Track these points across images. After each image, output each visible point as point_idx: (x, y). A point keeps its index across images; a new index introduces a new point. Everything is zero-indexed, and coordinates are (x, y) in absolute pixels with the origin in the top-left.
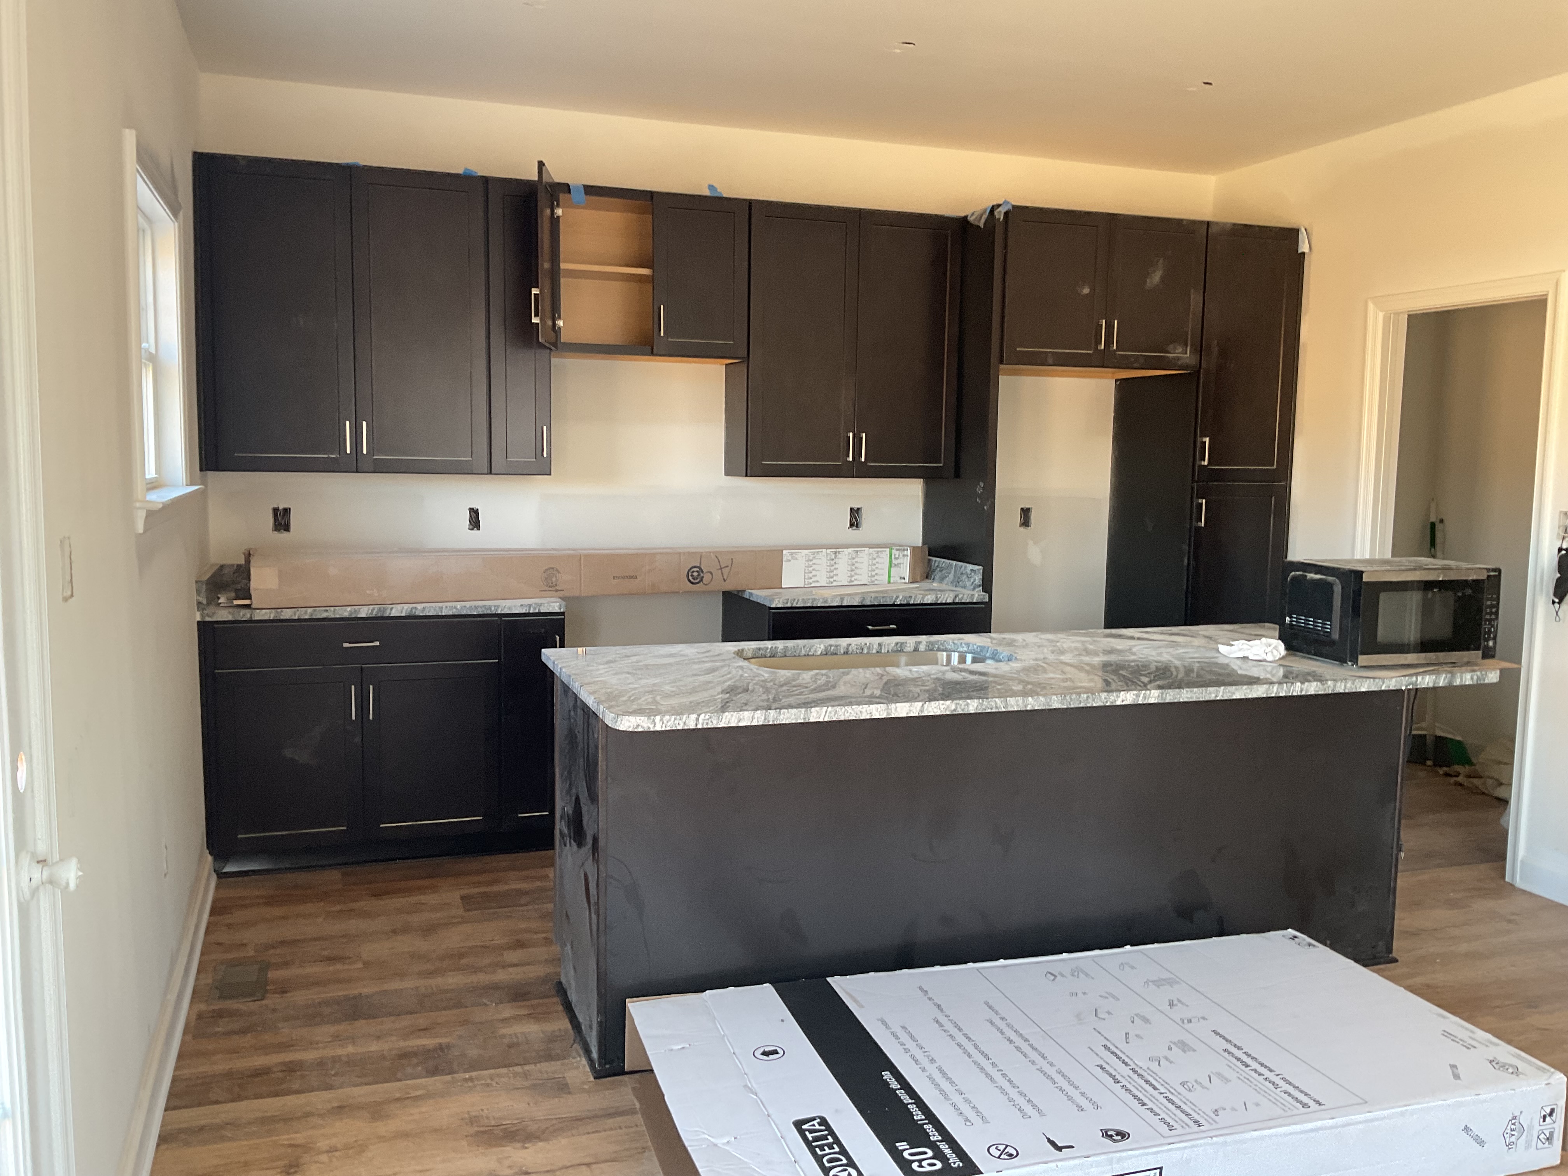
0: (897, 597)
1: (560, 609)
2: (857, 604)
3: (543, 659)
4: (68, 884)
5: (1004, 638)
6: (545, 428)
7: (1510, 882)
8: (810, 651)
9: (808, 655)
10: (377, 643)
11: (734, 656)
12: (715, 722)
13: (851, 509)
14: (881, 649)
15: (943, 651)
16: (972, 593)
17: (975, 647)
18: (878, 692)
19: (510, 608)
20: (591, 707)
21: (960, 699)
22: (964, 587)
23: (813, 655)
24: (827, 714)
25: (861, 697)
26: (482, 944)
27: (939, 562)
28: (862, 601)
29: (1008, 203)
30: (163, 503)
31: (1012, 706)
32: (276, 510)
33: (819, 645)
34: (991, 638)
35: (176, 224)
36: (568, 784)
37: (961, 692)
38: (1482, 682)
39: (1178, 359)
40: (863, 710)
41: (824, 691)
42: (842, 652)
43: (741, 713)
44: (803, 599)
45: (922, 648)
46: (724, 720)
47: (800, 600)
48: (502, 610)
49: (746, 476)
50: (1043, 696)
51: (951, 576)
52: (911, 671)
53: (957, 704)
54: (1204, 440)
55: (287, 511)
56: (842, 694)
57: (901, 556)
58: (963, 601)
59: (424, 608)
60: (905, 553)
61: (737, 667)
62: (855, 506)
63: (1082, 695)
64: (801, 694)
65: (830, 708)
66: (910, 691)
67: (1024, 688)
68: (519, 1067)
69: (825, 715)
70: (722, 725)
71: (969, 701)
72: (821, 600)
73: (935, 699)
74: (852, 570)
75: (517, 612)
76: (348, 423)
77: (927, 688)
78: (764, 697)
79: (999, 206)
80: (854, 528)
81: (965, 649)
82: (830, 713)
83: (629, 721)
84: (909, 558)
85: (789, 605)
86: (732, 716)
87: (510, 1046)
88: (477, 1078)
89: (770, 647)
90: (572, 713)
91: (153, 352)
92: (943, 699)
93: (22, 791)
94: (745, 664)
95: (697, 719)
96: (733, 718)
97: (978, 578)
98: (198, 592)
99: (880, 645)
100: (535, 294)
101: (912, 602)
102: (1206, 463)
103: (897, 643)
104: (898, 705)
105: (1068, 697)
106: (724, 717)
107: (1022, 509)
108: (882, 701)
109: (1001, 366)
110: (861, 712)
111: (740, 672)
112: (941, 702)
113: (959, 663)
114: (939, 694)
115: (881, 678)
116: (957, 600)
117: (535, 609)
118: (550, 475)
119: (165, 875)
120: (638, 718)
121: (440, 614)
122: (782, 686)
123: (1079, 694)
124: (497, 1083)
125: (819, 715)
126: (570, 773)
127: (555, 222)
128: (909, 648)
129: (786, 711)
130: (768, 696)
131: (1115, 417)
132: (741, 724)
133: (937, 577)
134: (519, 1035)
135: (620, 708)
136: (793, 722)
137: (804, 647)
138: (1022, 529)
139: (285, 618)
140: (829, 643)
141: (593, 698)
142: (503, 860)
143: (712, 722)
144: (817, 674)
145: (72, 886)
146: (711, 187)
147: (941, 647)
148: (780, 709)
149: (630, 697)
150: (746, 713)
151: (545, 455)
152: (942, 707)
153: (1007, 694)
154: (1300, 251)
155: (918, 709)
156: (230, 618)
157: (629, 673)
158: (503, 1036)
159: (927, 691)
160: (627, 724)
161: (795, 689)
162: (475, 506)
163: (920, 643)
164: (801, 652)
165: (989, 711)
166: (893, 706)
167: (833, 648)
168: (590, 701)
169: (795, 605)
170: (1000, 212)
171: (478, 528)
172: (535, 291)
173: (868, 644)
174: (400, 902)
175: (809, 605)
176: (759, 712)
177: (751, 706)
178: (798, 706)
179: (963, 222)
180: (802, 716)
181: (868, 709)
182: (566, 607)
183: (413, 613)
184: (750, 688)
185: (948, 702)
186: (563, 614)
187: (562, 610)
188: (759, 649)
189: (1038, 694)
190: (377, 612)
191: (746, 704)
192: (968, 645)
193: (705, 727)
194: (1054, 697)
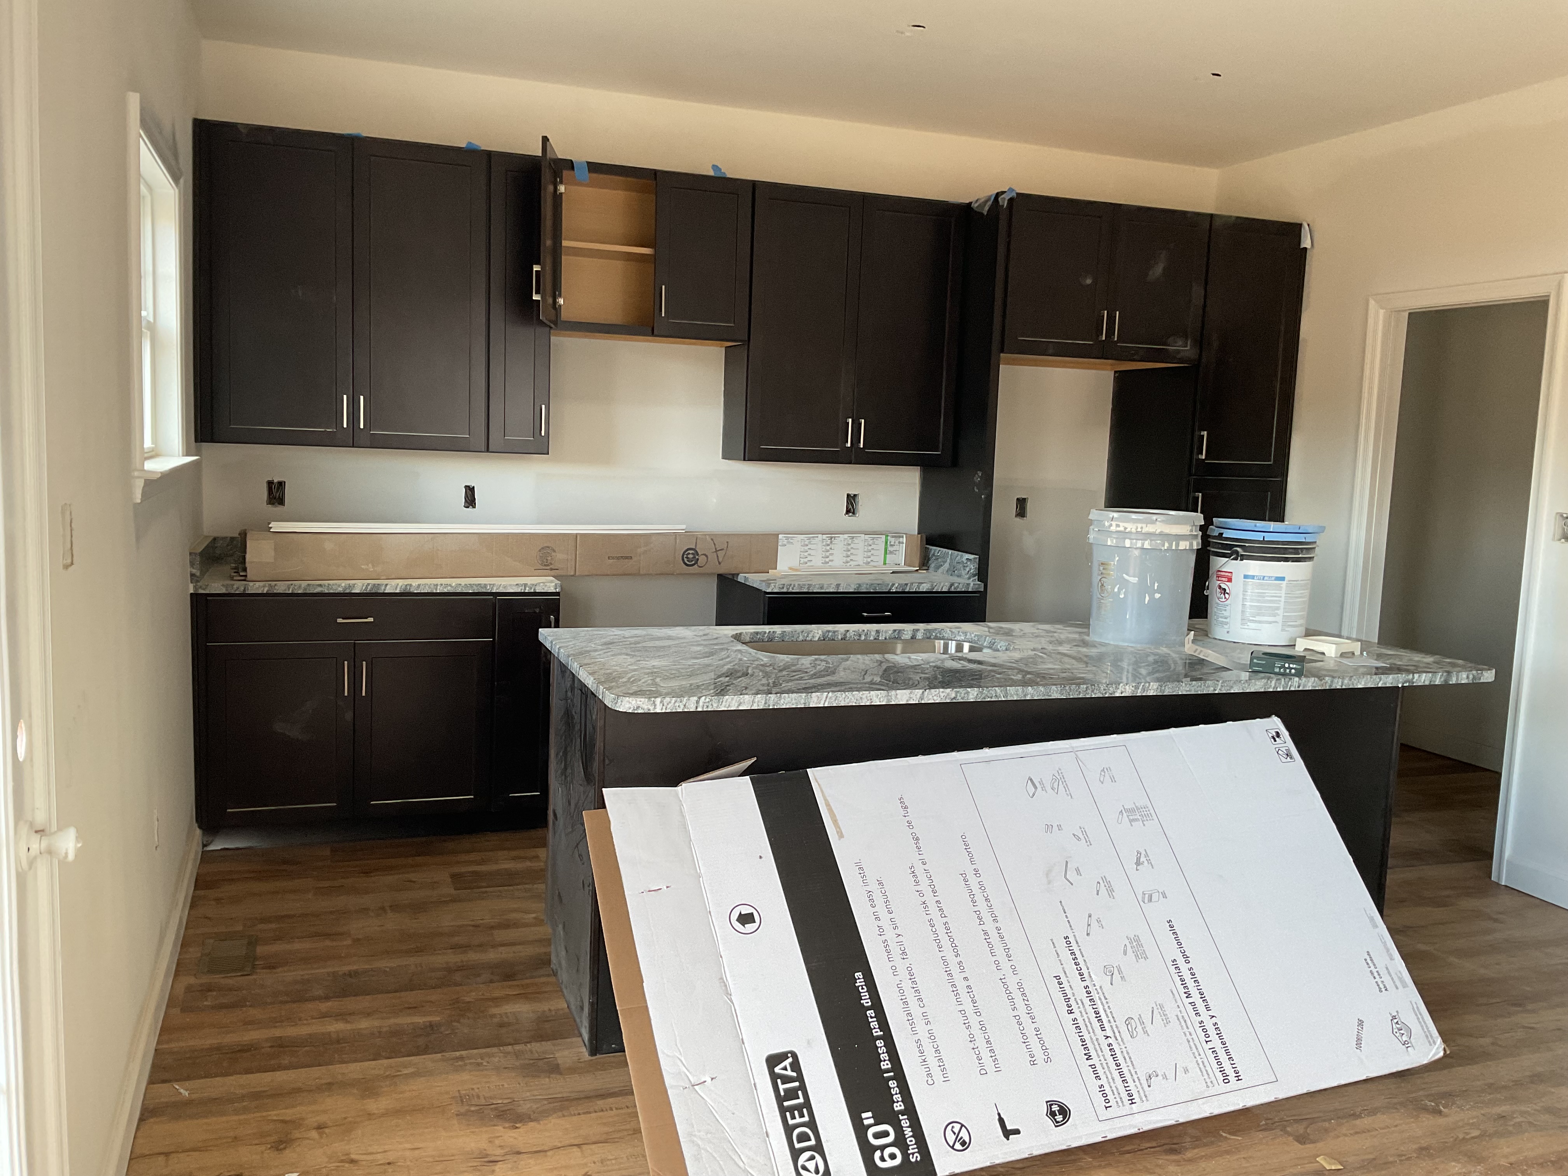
0: (893, 585)
1: (556, 589)
2: (853, 591)
3: (541, 638)
4: (66, 853)
5: (1002, 628)
6: (543, 406)
7: (1497, 881)
8: (807, 636)
9: (806, 640)
10: (371, 620)
11: (733, 639)
12: (715, 705)
13: (848, 495)
14: (878, 636)
15: (940, 639)
16: (968, 582)
17: (973, 635)
18: (877, 679)
19: (505, 587)
20: (590, 687)
21: (961, 687)
22: (959, 576)
23: (811, 641)
24: (828, 700)
25: (861, 683)
26: (473, 923)
27: (935, 550)
28: (858, 588)
29: (1013, 190)
30: (161, 473)
31: (1012, 696)
32: (270, 483)
33: (816, 631)
34: (989, 628)
35: (177, 191)
36: (563, 764)
37: (961, 680)
38: (1477, 681)
39: (1178, 352)
40: (864, 697)
41: (823, 676)
42: (840, 637)
43: (741, 696)
44: (799, 585)
45: (919, 636)
46: (724, 703)
47: (796, 586)
48: (497, 589)
49: (744, 460)
50: (1043, 685)
51: (947, 566)
52: (909, 658)
53: (957, 692)
54: (1202, 433)
55: (281, 484)
56: (842, 680)
57: (897, 543)
58: (958, 590)
59: (419, 585)
60: (901, 539)
61: (736, 651)
62: (852, 493)
63: (1082, 686)
64: (801, 679)
65: (830, 694)
66: (910, 679)
67: (1023, 677)
68: (510, 1047)
69: (825, 701)
70: (722, 708)
71: (969, 690)
72: (817, 586)
73: (935, 687)
74: (848, 556)
75: (512, 591)
76: (345, 397)
77: (927, 676)
78: (764, 681)
79: (1003, 193)
80: (850, 514)
81: (963, 638)
82: (831, 698)
83: (630, 703)
84: (904, 545)
85: (785, 590)
86: (732, 699)
87: (501, 1025)
88: (469, 1058)
89: (767, 631)
90: (569, 694)
91: (152, 320)
92: (943, 688)
93: (21, 760)
94: (744, 648)
95: (698, 702)
96: (734, 702)
97: (973, 567)
98: (192, 564)
99: (878, 632)
100: (536, 271)
101: (907, 590)
102: (1203, 457)
103: (895, 631)
104: (898, 691)
105: (1067, 688)
106: (725, 700)
107: (1017, 499)
108: (883, 688)
109: (1001, 354)
110: (861, 698)
111: (739, 656)
112: (941, 690)
113: (956, 651)
114: (940, 682)
115: (880, 665)
116: (952, 589)
117: (531, 588)
118: (548, 454)
119: (156, 847)
120: (638, 699)
121: (435, 591)
122: (781, 671)
123: (1079, 684)
124: (488, 1062)
125: (819, 700)
126: (565, 753)
127: (557, 198)
128: (907, 636)
129: (786, 695)
130: (768, 680)
131: (1113, 410)
132: (741, 708)
133: (933, 565)
134: (509, 1014)
135: (620, 689)
136: (794, 706)
137: (802, 632)
138: (1018, 519)
139: (278, 592)
140: (826, 629)
141: (592, 679)
142: (493, 839)
143: (712, 705)
144: (816, 660)
145: (71, 857)
146: (715, 167)
147: (938, 635)
148: (781, 693)
149: (630, 678)
150: (746, 696)
151: (543, 434)
152: (942, 695)
153: (1008, 684)
154: (1302, 246)
155: (918, 696)
156: (224, 591)
157: (627, 655)
158: (493, 1016)
159: (928, 679)
160: (627, 705)
161: (794, 674)
162: (471, 484)
163: (918, 630)
164: (798, 637)
165: (989, 700)
166: (893, 693)
167: (830, 634)
168: (589, 682)
169: (791, 590)
170: (1004, 199)
171: (474, 507)
172: (536, 268)
173: (866, 631)
174: (390, 879)
175: (805, 590)
176: (759, 696)
177: (751, 690)
178: (798, 691)
179: (965, 210)
180: (803, 701)
181: (869, 695)
182: (561, 586)
183: (407, 591)
184: (750, 671)
185: (948, 690)
186: (558, 594)
187: (557, 590)
188: (757, 633)
189: (1037, 684)
190: (372, 589)
191: (746, 688)
192: (965, 633)
193: (705, 710)
194: (1054, 687)
